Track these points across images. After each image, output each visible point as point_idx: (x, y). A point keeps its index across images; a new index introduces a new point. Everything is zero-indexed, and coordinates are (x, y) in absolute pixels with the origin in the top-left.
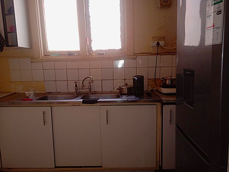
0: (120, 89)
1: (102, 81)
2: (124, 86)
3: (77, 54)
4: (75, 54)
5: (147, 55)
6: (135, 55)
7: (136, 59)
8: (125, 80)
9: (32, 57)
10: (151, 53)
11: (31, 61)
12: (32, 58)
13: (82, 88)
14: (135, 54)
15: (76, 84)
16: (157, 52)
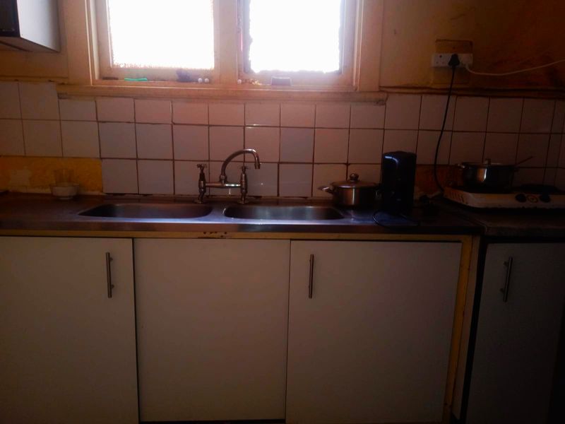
0: (337, 191)
1: (280, 165)
2: (347, 182)
3: (206, 80)
4: (200, 79)
5: (418, 94)
6: (383, 91)
7: (385, 104)
8: (347, 164)
9: (61, 81)
10: (429, 88)
11: (58, 94)
12: (63, 84)
13: (220, 184)
14: (384, 89)
15: (202, 170)
16: (449, 86)
